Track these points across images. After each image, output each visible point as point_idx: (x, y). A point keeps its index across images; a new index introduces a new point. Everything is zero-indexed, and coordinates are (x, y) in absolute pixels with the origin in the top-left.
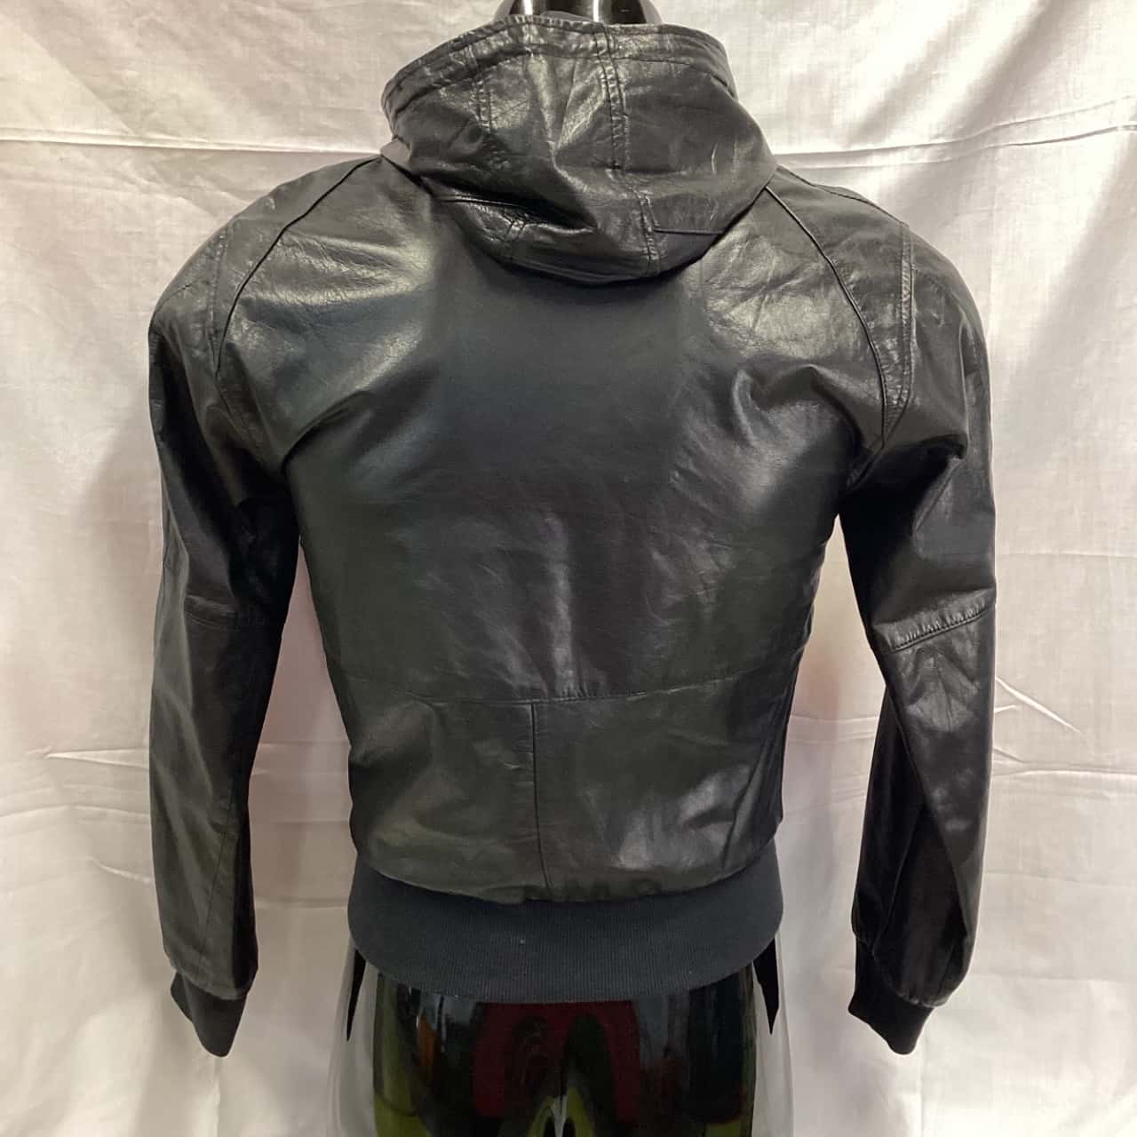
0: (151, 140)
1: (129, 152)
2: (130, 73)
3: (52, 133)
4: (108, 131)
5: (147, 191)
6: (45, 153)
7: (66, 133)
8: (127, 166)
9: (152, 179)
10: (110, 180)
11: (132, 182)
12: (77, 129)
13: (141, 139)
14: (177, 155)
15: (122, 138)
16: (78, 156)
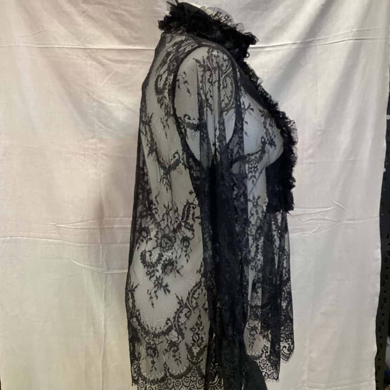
0: (86, 46)
1: (80, 50)
2: (81, 28)
3: (60, 45)
4: (76, 44)
5: (85, 60)
6: (58, 50)
7: (64, 45)
8: (80, 53)
9: (86, 57)
10: (75, 57)
11: (82, 58)
12: (67, 43)
13: (84, 46)
14: (94, 50)
15: (79, 45)
16: (67, 51)
